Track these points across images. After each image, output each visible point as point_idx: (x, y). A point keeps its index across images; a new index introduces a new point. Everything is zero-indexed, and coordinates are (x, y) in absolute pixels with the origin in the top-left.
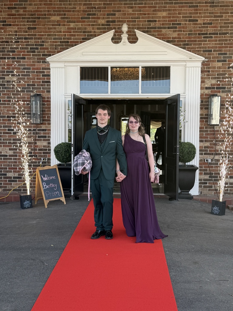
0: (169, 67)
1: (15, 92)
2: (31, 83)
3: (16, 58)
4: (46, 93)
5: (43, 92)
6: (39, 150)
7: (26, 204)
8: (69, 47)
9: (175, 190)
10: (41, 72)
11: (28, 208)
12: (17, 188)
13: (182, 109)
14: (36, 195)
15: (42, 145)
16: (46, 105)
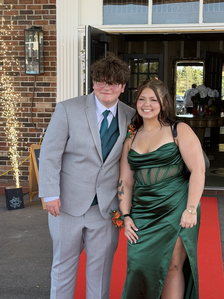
2: (26, 9)
4: (49, 24)
5: (45, 23)
6: (40, 115)
7: (14, 202)
11: (17, 208)
12: (6, 174)
14: (31, 187)
15: (43, 109)
16: (49, 44)
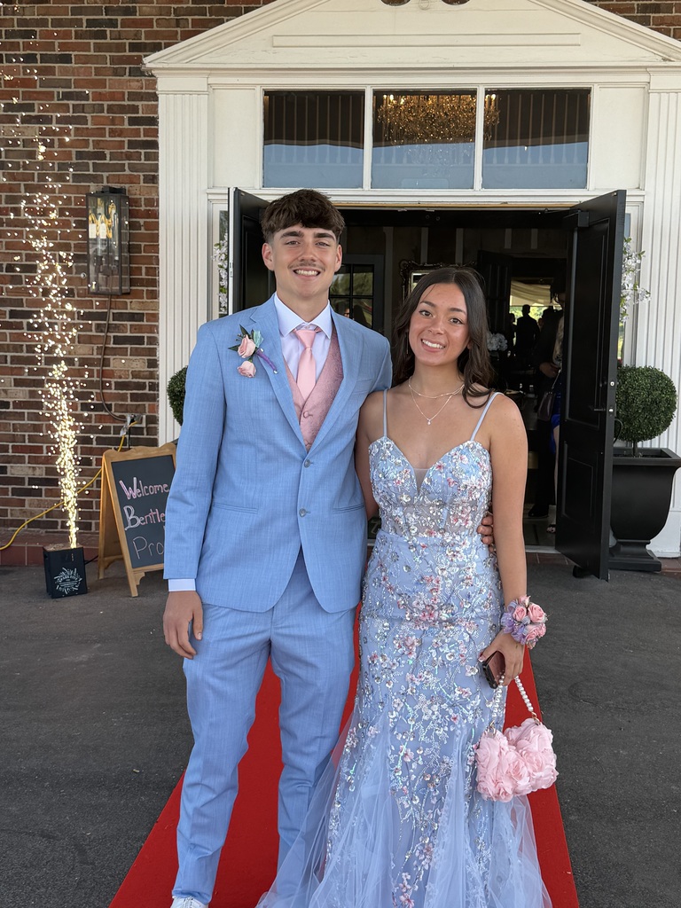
0: (588, 91)
1: (36, 179)
2: (91, 149)
3: (38, 57)
4: (142, 184)
5: (132, 180)
6: (120, 386)
7: (64, 581)
8: (225, 18)
9: (597, 537)
10: (123, 109)
11: (72, 594)
12: (42, 517)
13: (631, 246)
14: (101, 547)
15: (128, 371)
16: (142, 228)
